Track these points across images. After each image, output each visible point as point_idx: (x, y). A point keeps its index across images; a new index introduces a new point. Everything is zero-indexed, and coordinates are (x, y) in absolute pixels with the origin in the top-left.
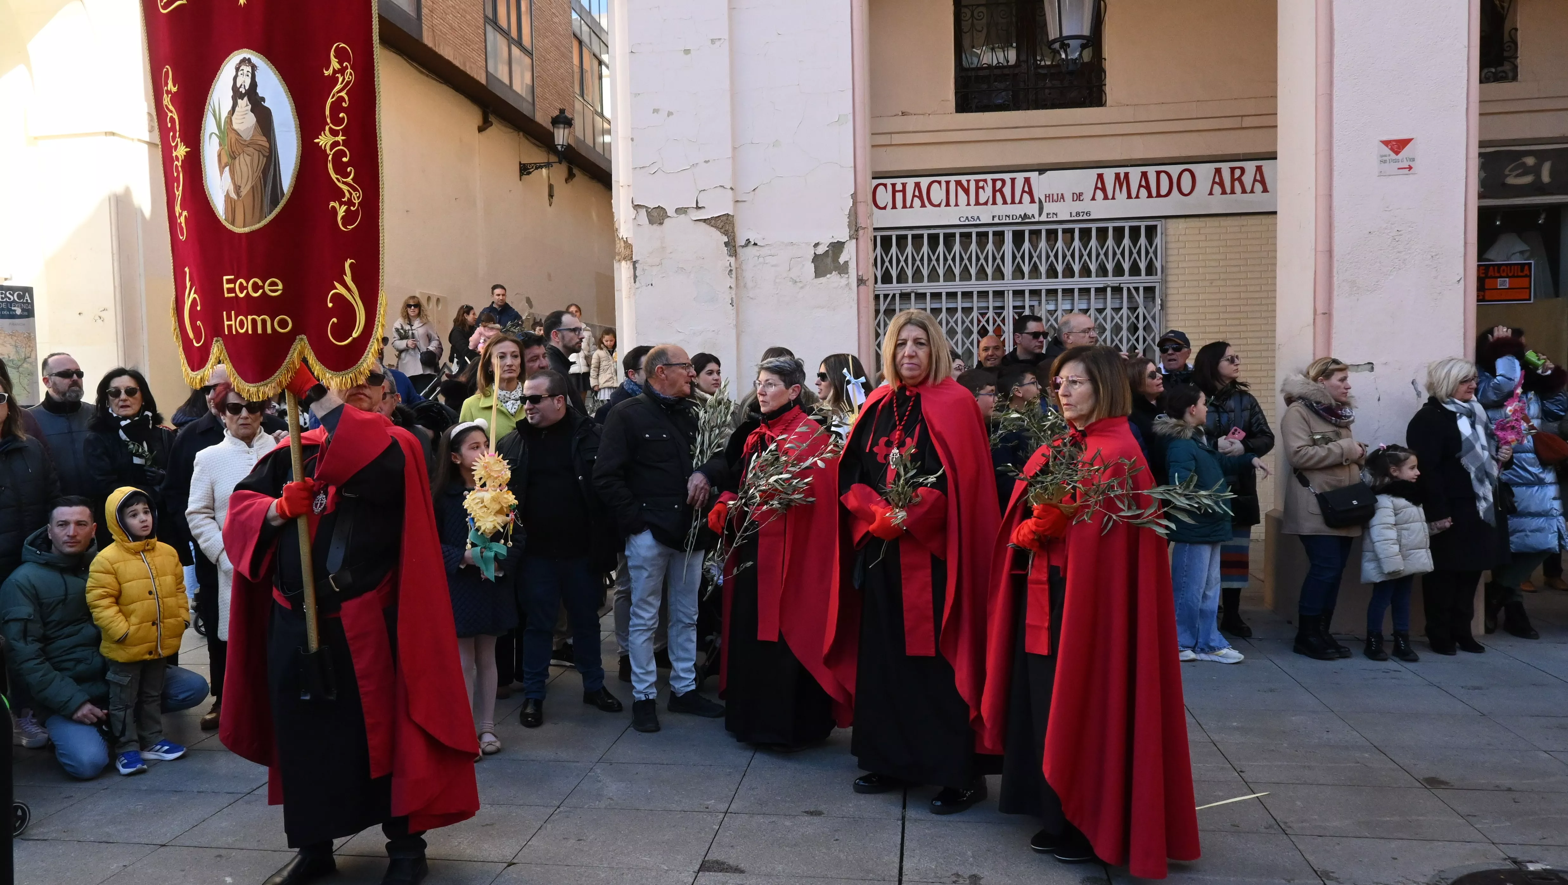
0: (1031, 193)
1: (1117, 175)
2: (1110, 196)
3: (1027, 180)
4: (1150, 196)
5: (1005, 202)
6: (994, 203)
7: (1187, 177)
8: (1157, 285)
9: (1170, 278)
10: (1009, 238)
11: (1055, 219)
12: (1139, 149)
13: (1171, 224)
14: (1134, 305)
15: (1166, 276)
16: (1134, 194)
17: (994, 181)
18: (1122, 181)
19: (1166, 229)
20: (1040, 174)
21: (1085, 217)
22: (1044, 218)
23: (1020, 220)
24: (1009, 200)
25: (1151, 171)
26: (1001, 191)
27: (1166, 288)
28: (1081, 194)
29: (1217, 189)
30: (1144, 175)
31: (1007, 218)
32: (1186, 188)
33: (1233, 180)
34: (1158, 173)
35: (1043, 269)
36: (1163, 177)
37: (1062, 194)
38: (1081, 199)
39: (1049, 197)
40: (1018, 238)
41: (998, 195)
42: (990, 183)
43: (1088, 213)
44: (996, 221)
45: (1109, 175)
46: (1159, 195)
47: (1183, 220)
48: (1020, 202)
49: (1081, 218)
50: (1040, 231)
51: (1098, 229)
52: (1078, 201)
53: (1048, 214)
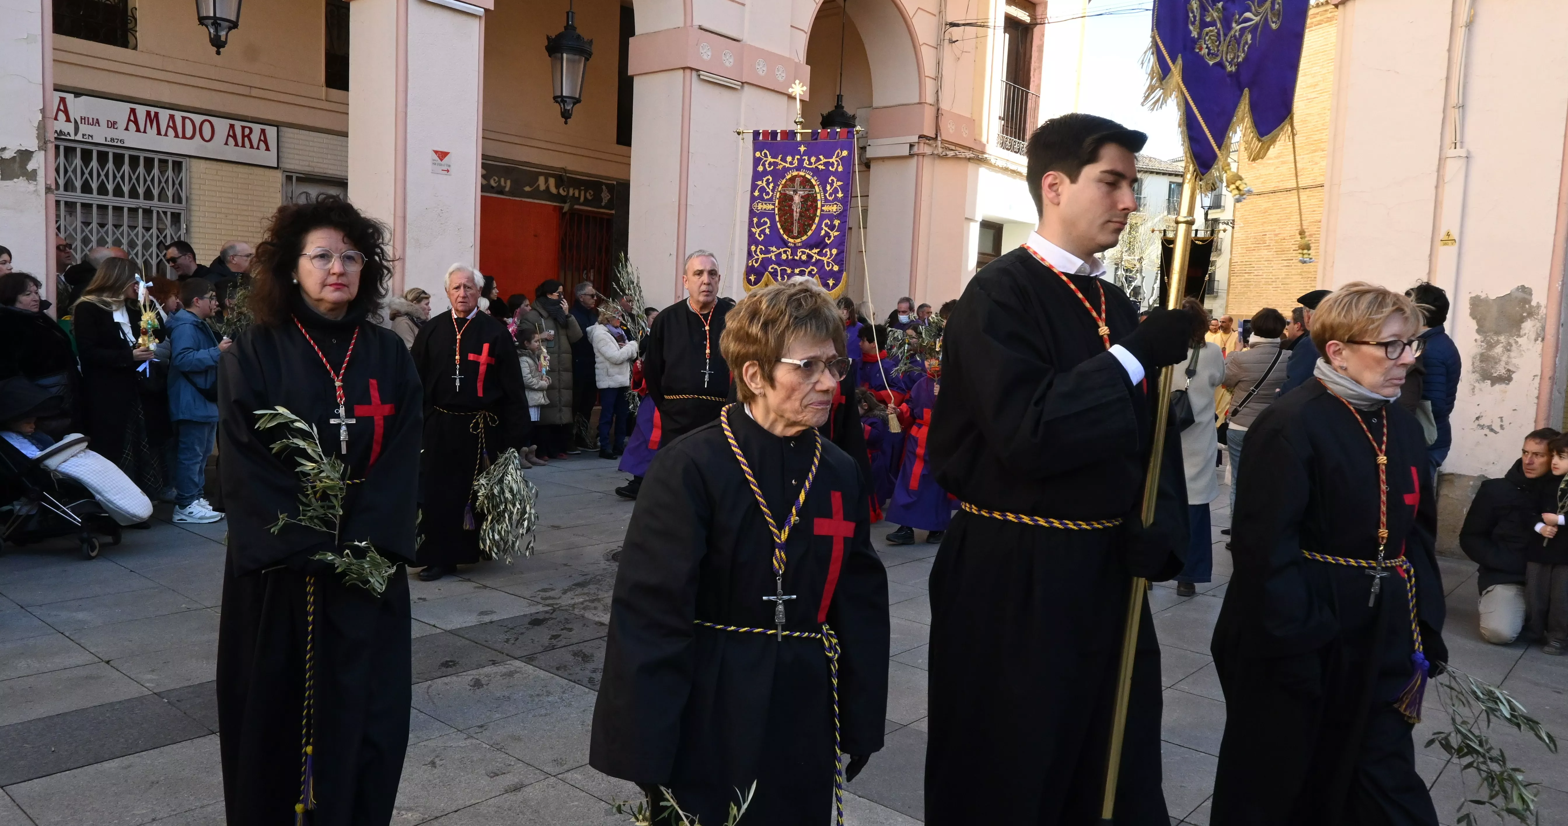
0: (66, 112)
1: (148, 113)
2: (142, 129)
3: (62, 100)
4: (177, 136)
7: (207, 126)
8: (182, 212)
9: (194, 208)
11: (90, 140)
12: (166, 94)
13: (194, 161)
14: (162, 227)
15: (190, 205)
16: (163, 132)
18: (152, 119)
19: (190, 167)
20: (75, 97)
21: (119, 144)
22: (79, 137)
25: (178, 115)
27: (190, 216)
28: (115, 123)
29: (231, 140)
30: (172, 117)
32: (207, 136)
33: (243, 136)
34: (184, 118)
35: (78, 184)
36: (187, 121)
37: (97, 120)
38: (116, 127)
39: (85, 119)
43: (122, 141)
45: (141, 111)
46: (184, 137)
47: (203, 161)
48: (55, 119)
49: (115, 144)
50: (75, 149)
51: (115, 154)
52: (112, 129)
53: (84, 135)
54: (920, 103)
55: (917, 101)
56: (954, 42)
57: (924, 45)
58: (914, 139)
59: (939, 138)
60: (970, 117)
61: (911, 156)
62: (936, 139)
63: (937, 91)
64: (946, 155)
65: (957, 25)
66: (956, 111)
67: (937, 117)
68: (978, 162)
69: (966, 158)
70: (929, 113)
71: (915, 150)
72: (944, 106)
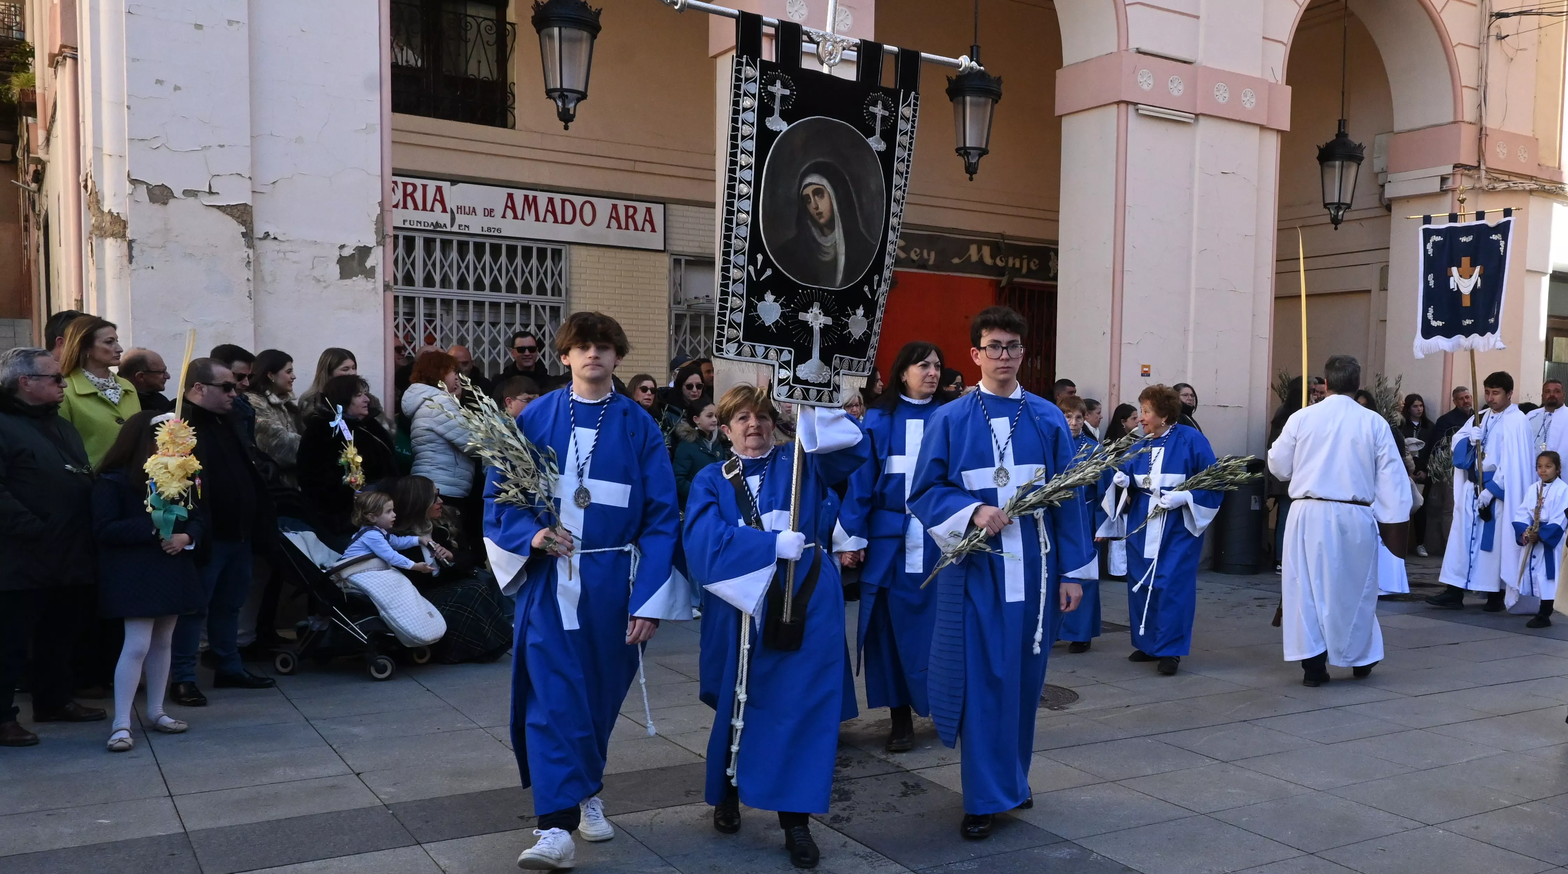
0: (442, 202)
1: (526, 198)
2: (519, 215)
3: (439, 189)
4: (556, 221)
5: (416, 208)
6: (405, 207)
7: (588, 208)
8: (559, 306)
9: (573, 300)
10: (419, 244)
11: (467, 231)
12: (543, 176)
13: (571, 249)
14: (540, 323)
15: (570, 297)
17: (405, 185)
18: (531, 204)
19: (570, 254)
20: (452, 185)
21: (496, 234)
22: (455, 229)
23: (432, 228)
24: (420, 206)
25: (557, 198)
26: (412, 195)
28: (492, 210)
29: (614, 222)
30: (551, 200)
31: (419, 224)
32: (585, 219)
33: (627, 217)
34: (563, 201)
35: (454, 280)
36: (567, 204)
37: (474, 208)
38: (492, 215)
39: (461, 208)
40: (429, 244)
41: (409, 199)
42: (401, 186)
43: (499, 230)
44: (407, 225)
45: (519, 196)
46: (564, 221)
47: (583, 248)
48: (432, 210)
49: (492, 233)
50: (451, 241)
51: (491, 245)
52: (489, 217)
53: (460, 226)
54: (1455, 122)
55: (1452, 120)
56: (1504, 38)
57: (1460, 46)
58: (1448, 169)
59: (1483, 167)
60: (1531, 135)
61: (1443, 192)
62: (1478, 168)
63: (1480, 105)
64: (1494, 188)
65: (1506, 15)
66: (1510, 127)
67: (1480, 139)
68: (1545, 195)
69: (1524, 190)
70: (1467, 135)
71: (1449, 184)
72: (1490, 123)
